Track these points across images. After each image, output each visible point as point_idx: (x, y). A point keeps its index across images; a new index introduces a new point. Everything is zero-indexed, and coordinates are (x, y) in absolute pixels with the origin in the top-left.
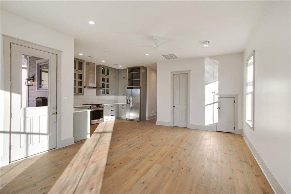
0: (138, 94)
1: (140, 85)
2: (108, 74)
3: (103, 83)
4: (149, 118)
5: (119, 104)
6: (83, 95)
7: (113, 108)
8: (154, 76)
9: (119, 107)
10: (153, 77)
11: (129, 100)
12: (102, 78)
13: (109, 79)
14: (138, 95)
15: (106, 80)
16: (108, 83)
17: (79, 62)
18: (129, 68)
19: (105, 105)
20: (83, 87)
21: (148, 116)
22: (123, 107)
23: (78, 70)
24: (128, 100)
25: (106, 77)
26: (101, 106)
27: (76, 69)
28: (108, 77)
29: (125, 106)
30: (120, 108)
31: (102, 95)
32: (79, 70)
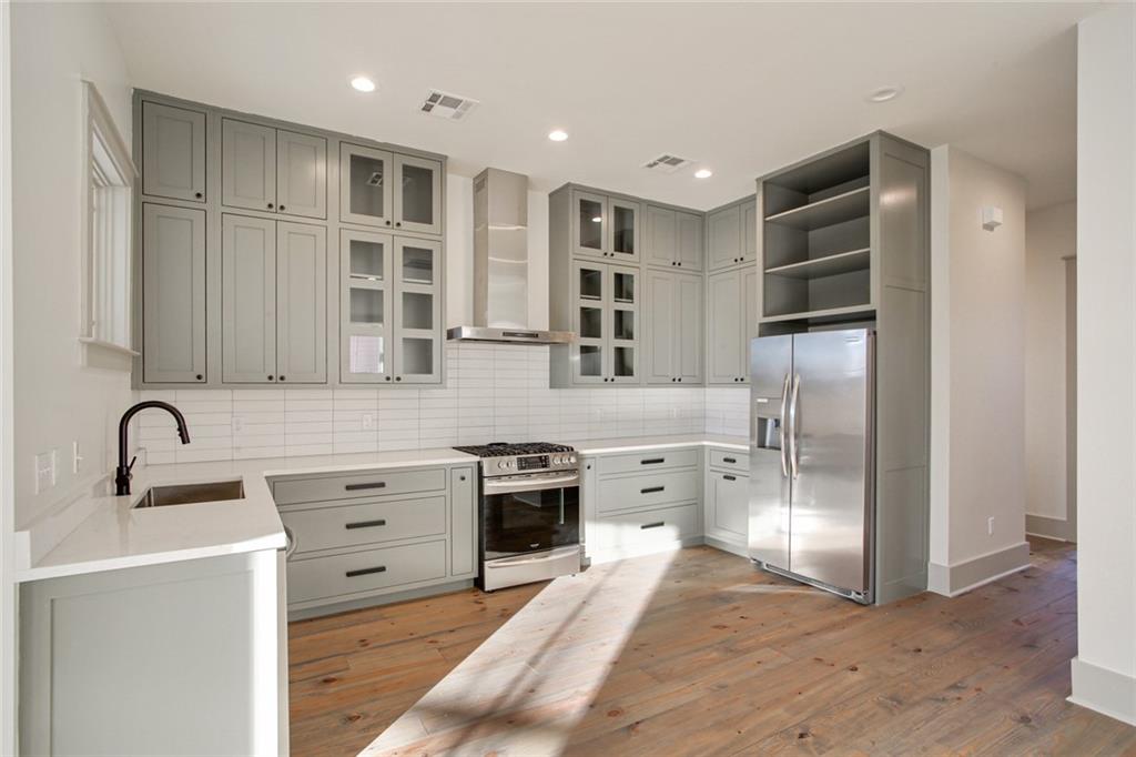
0: (853, 374)
1: (868, 302)
2: (623, 243)
3: (591, 304)
4: (957, 574)
5: (703, 446)
6: (441, 383)
7: (653, 477)
8: (998, 216)
9: (707, 467)
10: (990, 227)
11: (770, 423)
12: (584, 272)
13: (631, 277)
14: (853, 381)
15: (607, 286)
16: (624, 306)
17: (408, 170)
18: (767, 184)
19: (593, 457)
20: (434, 335)
21: (945, 563)
22: (730, 469)
23: (399, 217)
24: (763, 422)
25: (608, 264)
26: (556, 461)
27: (387, 215)
28: (623, 263)
29: (743, 463)
30: (713, 479)
31: (576, 385)
32: (407, 225)
